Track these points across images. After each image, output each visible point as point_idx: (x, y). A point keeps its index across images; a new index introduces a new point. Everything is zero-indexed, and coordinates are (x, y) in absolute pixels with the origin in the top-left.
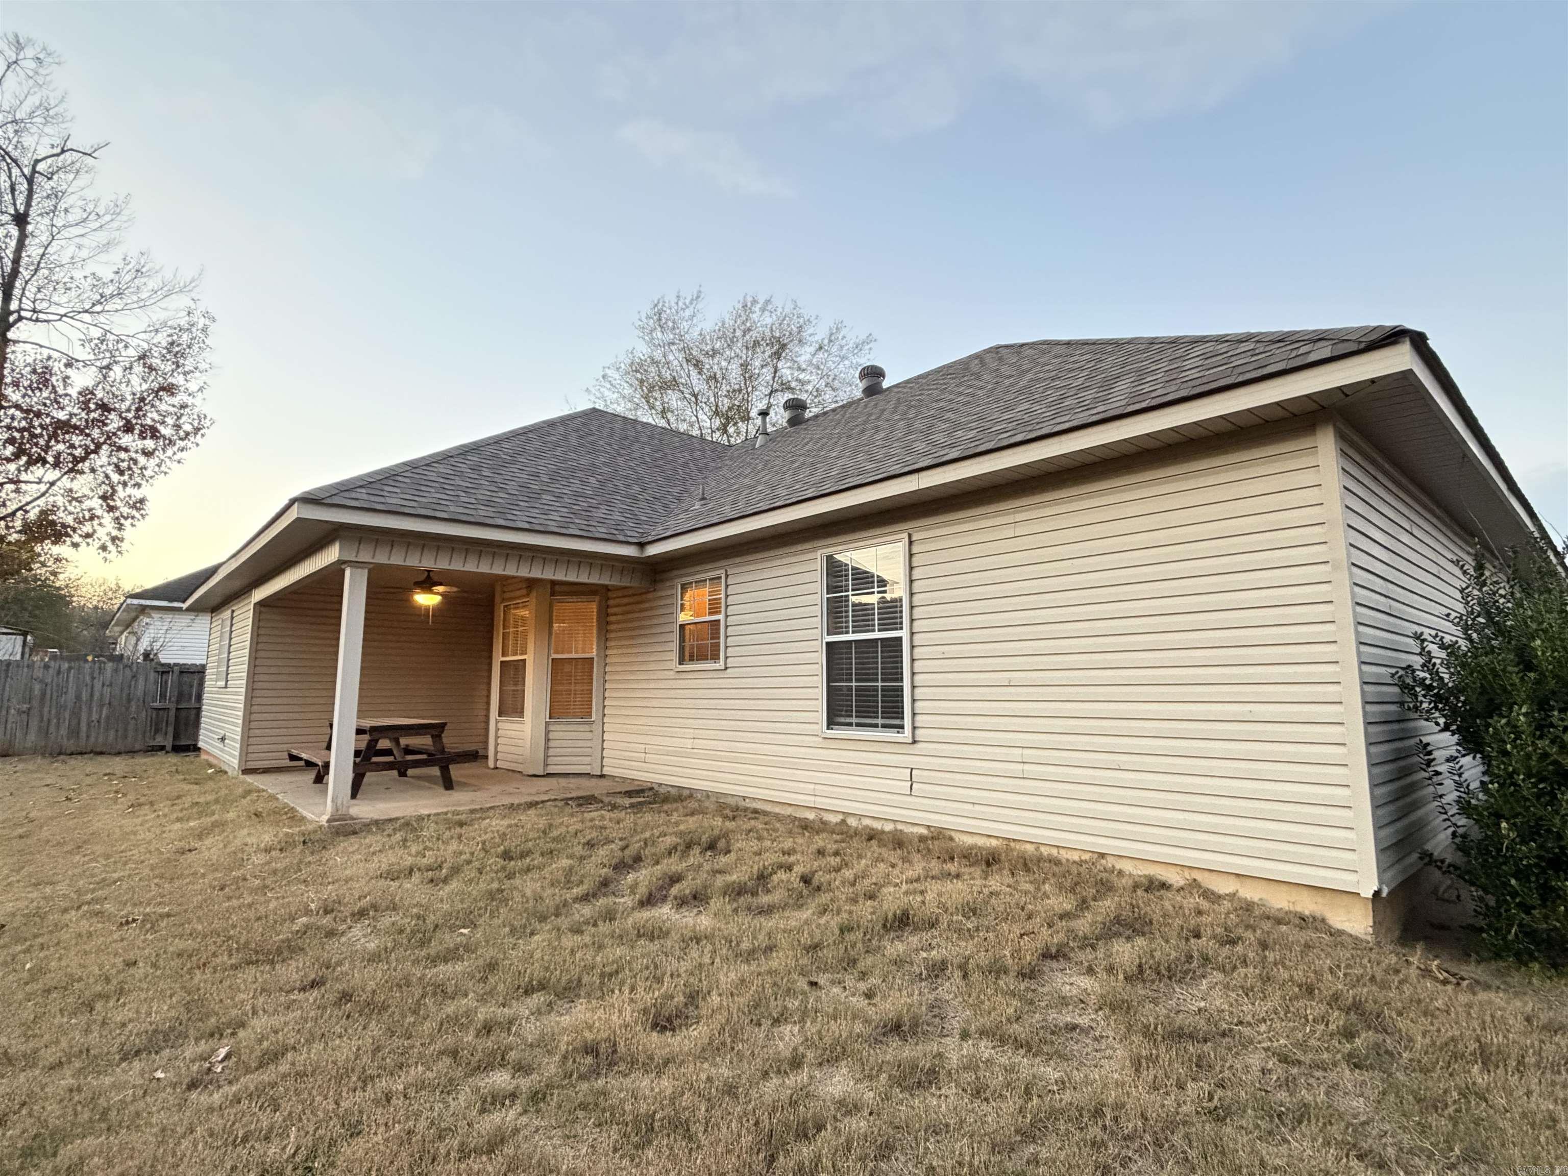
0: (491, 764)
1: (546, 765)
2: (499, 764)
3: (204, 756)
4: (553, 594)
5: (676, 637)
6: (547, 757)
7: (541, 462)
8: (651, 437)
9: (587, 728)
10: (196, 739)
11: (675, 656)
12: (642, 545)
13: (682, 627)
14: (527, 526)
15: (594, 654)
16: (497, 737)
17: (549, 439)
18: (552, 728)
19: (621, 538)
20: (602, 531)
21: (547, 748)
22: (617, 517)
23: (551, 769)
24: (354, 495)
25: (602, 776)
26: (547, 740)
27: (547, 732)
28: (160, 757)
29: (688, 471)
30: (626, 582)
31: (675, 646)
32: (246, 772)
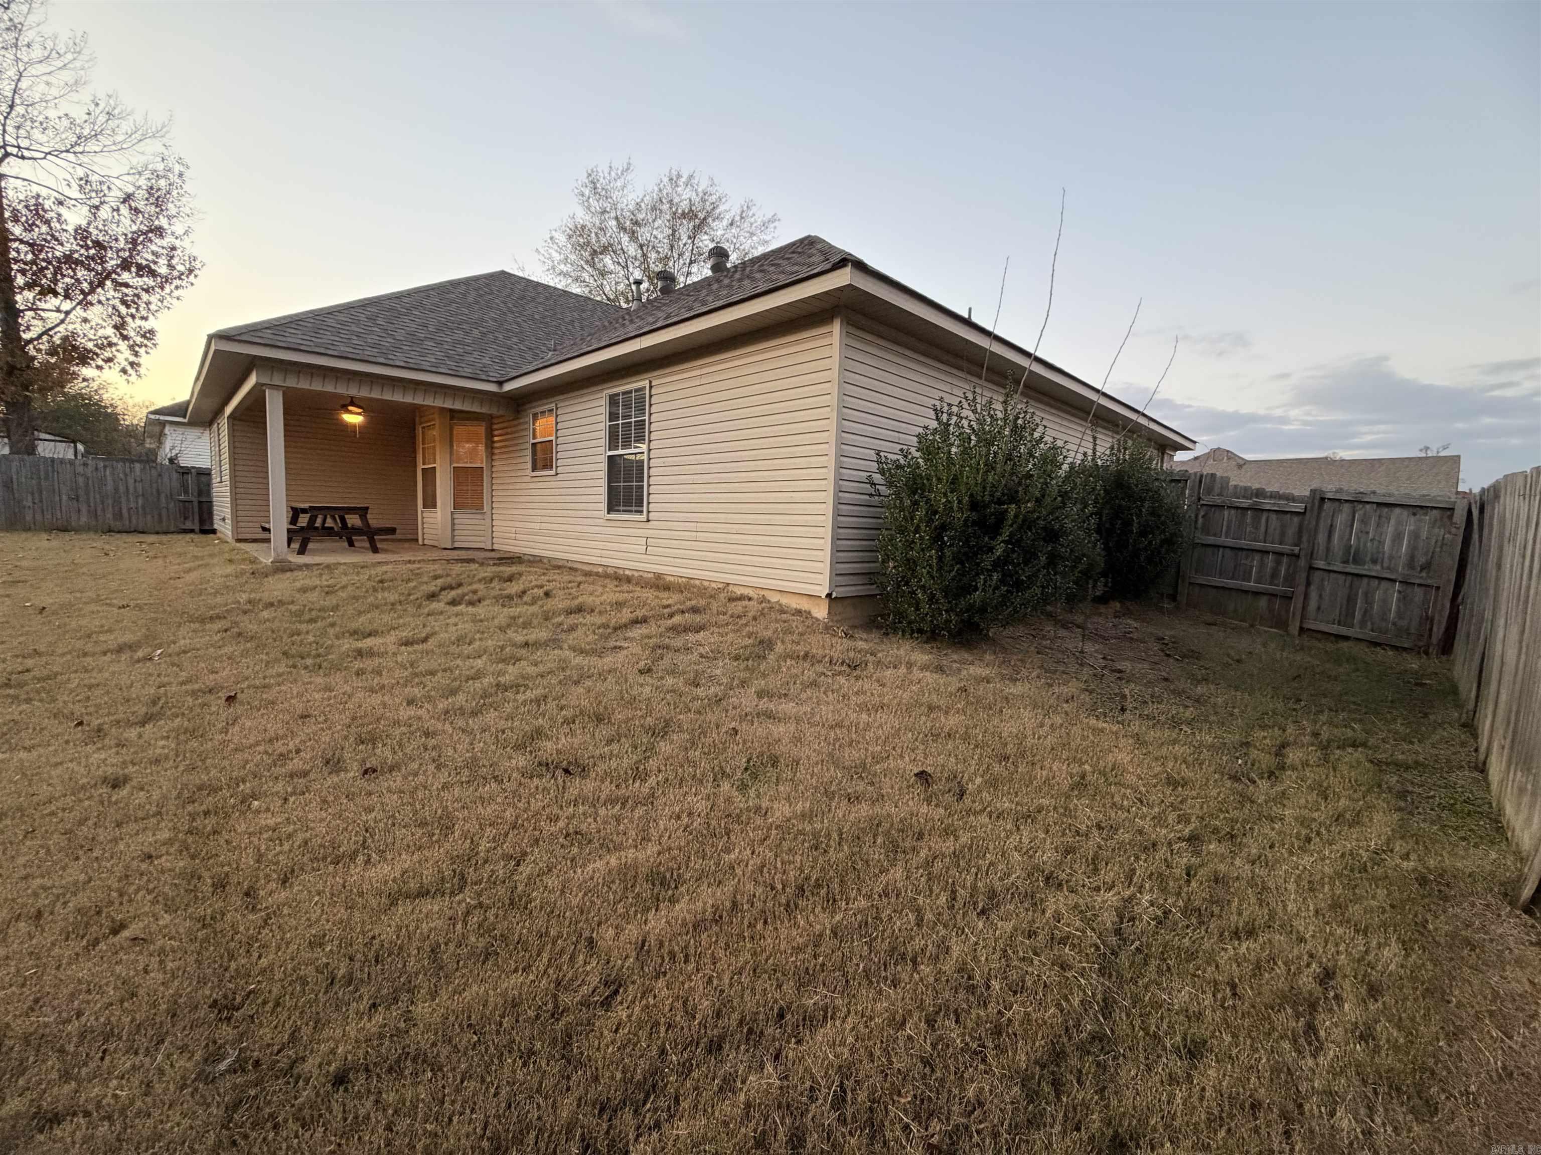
0: (420, 542)
1: (453, 542)
2: (426, 542)
3: (218, 535)
4: (452, 418)
5: (529, 452)
6: (453, 536)
7: (432, 315)
8: (547, 299)
9: (479, 516)
10: (212, 524)
11: (529, 465)
12: (500, 383)
13: (534, 445)
14: (402, 364)
15: (484, 465)
16: (423, 523)
17: (447, 296)
18: (455, 516)
19: (484, 377)
20: (468, 371)
21: (453, 530)
22: (486, 361)
23: (456, 545)
24: (260, 334)
25: (493, 550)
26: (453, 524)
27: (453, 519)
28: (188, 537)
29: (570, 327)
30: (501, 412)
31: (529, 459)
32: (239, 540)
